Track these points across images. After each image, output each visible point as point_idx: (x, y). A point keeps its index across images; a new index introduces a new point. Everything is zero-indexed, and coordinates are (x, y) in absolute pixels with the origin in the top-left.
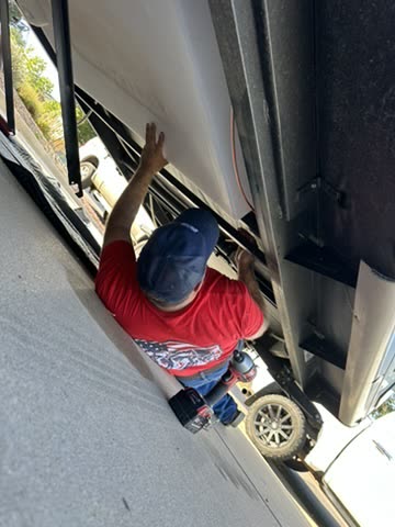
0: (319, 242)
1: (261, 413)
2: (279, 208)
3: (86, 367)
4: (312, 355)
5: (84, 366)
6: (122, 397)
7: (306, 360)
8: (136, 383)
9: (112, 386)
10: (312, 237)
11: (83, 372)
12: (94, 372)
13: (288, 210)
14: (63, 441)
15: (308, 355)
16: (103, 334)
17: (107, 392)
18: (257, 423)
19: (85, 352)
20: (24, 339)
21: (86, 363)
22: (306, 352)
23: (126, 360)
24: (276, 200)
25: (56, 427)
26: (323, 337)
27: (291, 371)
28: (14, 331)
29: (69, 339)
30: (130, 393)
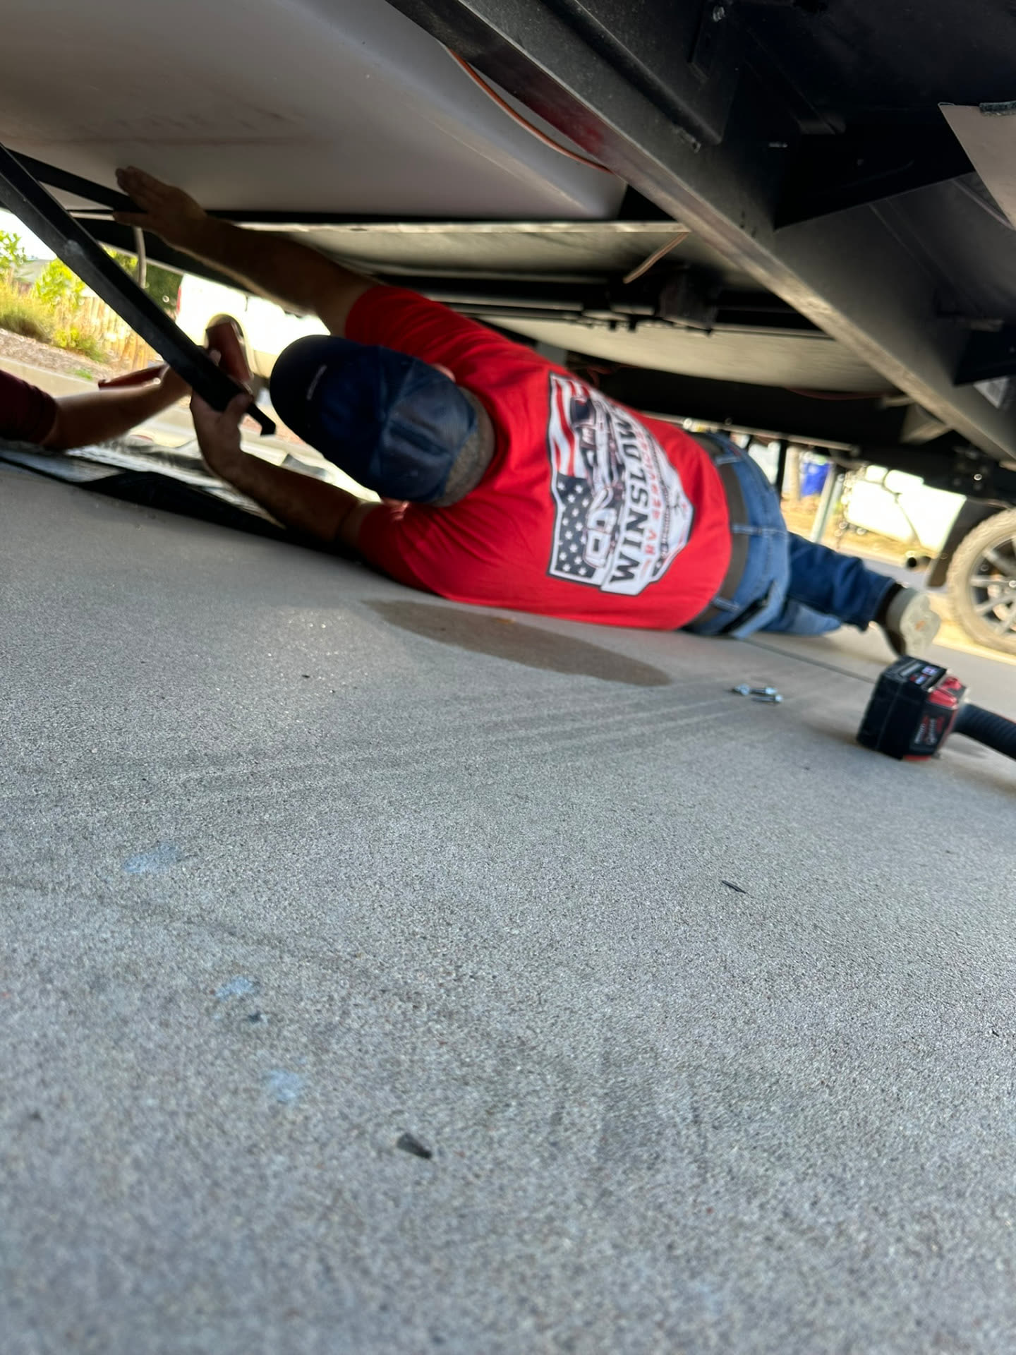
0: (828, 125)
1: (978, 581)
2: (677, 131)
3: (527, 740)
4: (1002, 383)
5: (521, 740)
6: (624, 745)
7: (996, 401)
8: (638, 707)
9: (594, 738)
10: (806, 127)
11: (526, 749)
12: (544, 737)
13: (699, 120)
14: (567, 859)
15: (992, 390)
16: (517, 667)
17: (592, 753)
18: (984, 608)
19: (507, 718)
20: (395, 764)
21: (522, 733)
22: (983, 387)
23: (593, 681)
24: (657, 119)
25: (539, 847)
26: (999, 322)
27: (977, 449)
28: (371, 762)
29: (463, 715)
30: (634, 730)
